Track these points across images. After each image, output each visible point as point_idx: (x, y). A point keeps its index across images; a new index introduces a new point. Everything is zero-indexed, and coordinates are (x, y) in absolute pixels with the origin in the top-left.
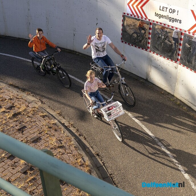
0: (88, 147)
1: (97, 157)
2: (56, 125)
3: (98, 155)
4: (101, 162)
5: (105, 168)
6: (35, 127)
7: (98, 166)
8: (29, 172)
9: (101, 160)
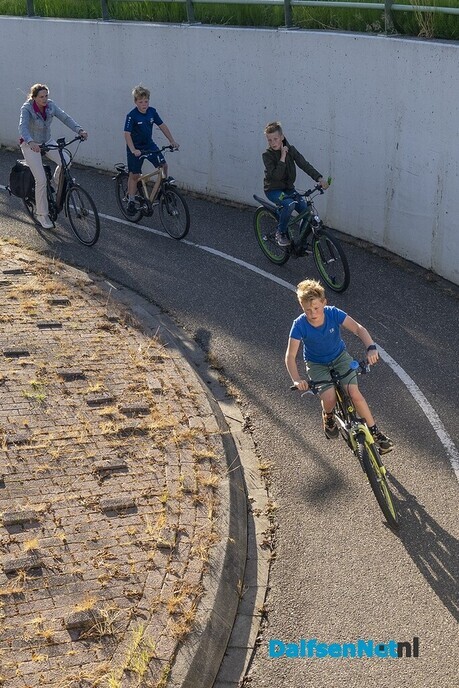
0: (259, 583)
1: (256, 621)
2: (214, 492)
3: (264, 615)
4: (253, 638)
5: (248, 657)
6: (151, 476)
7: (235, 644)
8: (21, 574)
9: (260, 633)
